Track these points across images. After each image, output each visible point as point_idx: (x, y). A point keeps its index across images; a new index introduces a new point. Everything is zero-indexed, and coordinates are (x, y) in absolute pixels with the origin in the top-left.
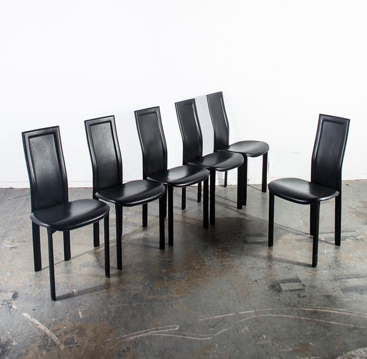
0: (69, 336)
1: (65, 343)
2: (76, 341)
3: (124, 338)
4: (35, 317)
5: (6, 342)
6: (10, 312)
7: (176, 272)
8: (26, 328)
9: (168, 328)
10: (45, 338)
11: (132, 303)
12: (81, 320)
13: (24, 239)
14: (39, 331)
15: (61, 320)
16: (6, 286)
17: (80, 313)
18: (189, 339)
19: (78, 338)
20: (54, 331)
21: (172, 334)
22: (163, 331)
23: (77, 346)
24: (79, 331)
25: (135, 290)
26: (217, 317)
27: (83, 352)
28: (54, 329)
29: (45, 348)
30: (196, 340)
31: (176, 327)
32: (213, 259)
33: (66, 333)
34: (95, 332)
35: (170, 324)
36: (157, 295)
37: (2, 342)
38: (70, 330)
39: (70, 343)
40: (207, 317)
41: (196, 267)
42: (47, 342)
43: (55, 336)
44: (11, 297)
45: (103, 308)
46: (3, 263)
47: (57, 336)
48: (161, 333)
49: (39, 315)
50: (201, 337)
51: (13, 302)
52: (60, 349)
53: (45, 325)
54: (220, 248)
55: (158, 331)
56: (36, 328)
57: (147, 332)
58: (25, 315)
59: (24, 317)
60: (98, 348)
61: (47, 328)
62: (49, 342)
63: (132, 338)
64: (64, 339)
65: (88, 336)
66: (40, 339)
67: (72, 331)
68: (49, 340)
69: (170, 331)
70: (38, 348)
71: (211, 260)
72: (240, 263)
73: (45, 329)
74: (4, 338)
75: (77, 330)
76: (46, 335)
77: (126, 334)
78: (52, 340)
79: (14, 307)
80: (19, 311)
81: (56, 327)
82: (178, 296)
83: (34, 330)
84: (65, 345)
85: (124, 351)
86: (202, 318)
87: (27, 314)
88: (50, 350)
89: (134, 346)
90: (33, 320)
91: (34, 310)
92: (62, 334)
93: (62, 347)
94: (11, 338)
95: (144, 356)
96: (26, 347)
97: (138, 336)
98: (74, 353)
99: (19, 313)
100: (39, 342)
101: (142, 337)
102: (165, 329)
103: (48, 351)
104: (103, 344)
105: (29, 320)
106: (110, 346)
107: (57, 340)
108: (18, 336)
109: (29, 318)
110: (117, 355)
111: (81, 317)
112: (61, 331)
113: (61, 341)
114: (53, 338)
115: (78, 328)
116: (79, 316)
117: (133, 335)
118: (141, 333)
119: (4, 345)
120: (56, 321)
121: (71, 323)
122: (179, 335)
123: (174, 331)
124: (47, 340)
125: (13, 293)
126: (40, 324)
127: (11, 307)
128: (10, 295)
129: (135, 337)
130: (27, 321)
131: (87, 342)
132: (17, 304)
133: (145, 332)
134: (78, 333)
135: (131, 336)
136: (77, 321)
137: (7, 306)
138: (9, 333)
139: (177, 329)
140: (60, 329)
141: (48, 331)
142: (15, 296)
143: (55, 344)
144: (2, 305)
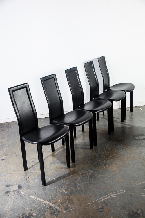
0: (64, 205)
1: (65, 209)
2: (70, 207)
3: (97, 201)
4: (38, 197)
5: (28, 215)
6: (22, 197)
7: (106, 160)
8: (36, 204)
9: (119, 192)
10: (51, 208)
11: (91, 180)
12: (66, 195)
13: (8, 154)
14: (45, 205)
15: (55, 196)
16: (11, 182)
17: (64, 190)
18: (135, 197)
19: (70, 205)
20: (54, 203)
21: (123, 195)
22: (117, 194)
23: (73, 210)
24: (69, 201)
25: (89, 173)
26: (143, 182)
27: (78, 213)
28: (53, 202)
29: (54, 214)
30: (139, 197)
31: (123, 191)
32: (123, 151)
33: (62, 203)
34: (79, 200)
35: (119, 190)
36: (103, 174)
37: (26, 215)
38: (63, 201)
39: (67, 209)
40: (138, 183)
41: (116, 156)
42: (54, 210)
43: (56, 206)
44: (17, 188)
45: (75, 186)
46: (2, 169)
47: (58, 206)
48: (116, 195)
49: (41, 196)
50: (140, 195)
51: (20, 191)
52: (64, 213)
53: (47, 201)
54: (124, 144)
55: (114, 195)
56: (42, 203)
57: (108, 196)
58: (32, 197)
59: (32, 198)
60: (85, 209)
61: (49, 203)
62: (55, 210)
63: (102, 200)
64: (62, 207)
65: (76, 203)
66: (48, 209)
67: (65, 202)
68: (54, 209)
69: (122, 194)
70: (50, 215)
71: (122, 151)
72: (139, 151)
73: (48, 203)
74: (26, 212)
75: (68, 201)
76: (51, 207)
77: (97, 199)
78: (56, 209)
79: (22, 193)
80: (27, 195)
81: (54, 201)
82: (115, 174)
83: (42, 204)
84: (65, 210)
85: (101, 208)
86: (135, 184)
87: (33, 196)
88: (58, 215)
89: (105, 205)
90: (38, 199)
91: (36, 193)
92: (60, 205)
93: (64, 212)
94: (30, 211)
95: (114, 209)
96: (42, 215)
97: (105, 199)
98: (73, 214)
99: (28, 196)
100: (48, 211)
101: (107, 199)
102: (117, 193)
103: (56, 215)
104: (87, 207)
105: (36, 199)
106: (92, 207)
107: (59, 208)
108: (34, 210)
109: (35, 198)
110: (99, 212)
111: (66, 193)
112: (58, 203)
113: (62, 209)
114: (56, 208)
115: (67, 199)
116: (64, 193)
117: (102, 199)
118: (106, 197)
119: (29, 216)
120: (52, 197)
121: (62, 197)
122: (128, 195)
123: (123, 193)
124: (53, 209)
125: (18, 186)
126: (43, 201)
127: (21, 194)
128: (16, 187)
129: (103, 200)
130: (35, 200)
131: (77, 206)
132: (23, 191)
133: (107, 196)
134: (69, 203)
135: (100, 199)
136: (65, 196)
137: (18, 194)
138: (27, 209)
139: (124, 192)
140: (57, 202)
141: (51, 204)
142: (20, 187)
143: (59, 211)
144: (14, 193)
